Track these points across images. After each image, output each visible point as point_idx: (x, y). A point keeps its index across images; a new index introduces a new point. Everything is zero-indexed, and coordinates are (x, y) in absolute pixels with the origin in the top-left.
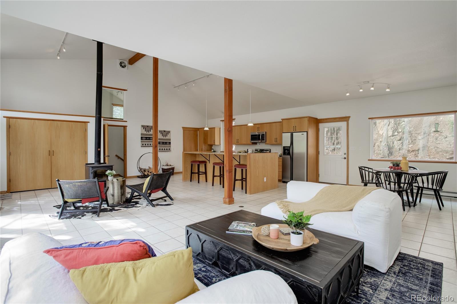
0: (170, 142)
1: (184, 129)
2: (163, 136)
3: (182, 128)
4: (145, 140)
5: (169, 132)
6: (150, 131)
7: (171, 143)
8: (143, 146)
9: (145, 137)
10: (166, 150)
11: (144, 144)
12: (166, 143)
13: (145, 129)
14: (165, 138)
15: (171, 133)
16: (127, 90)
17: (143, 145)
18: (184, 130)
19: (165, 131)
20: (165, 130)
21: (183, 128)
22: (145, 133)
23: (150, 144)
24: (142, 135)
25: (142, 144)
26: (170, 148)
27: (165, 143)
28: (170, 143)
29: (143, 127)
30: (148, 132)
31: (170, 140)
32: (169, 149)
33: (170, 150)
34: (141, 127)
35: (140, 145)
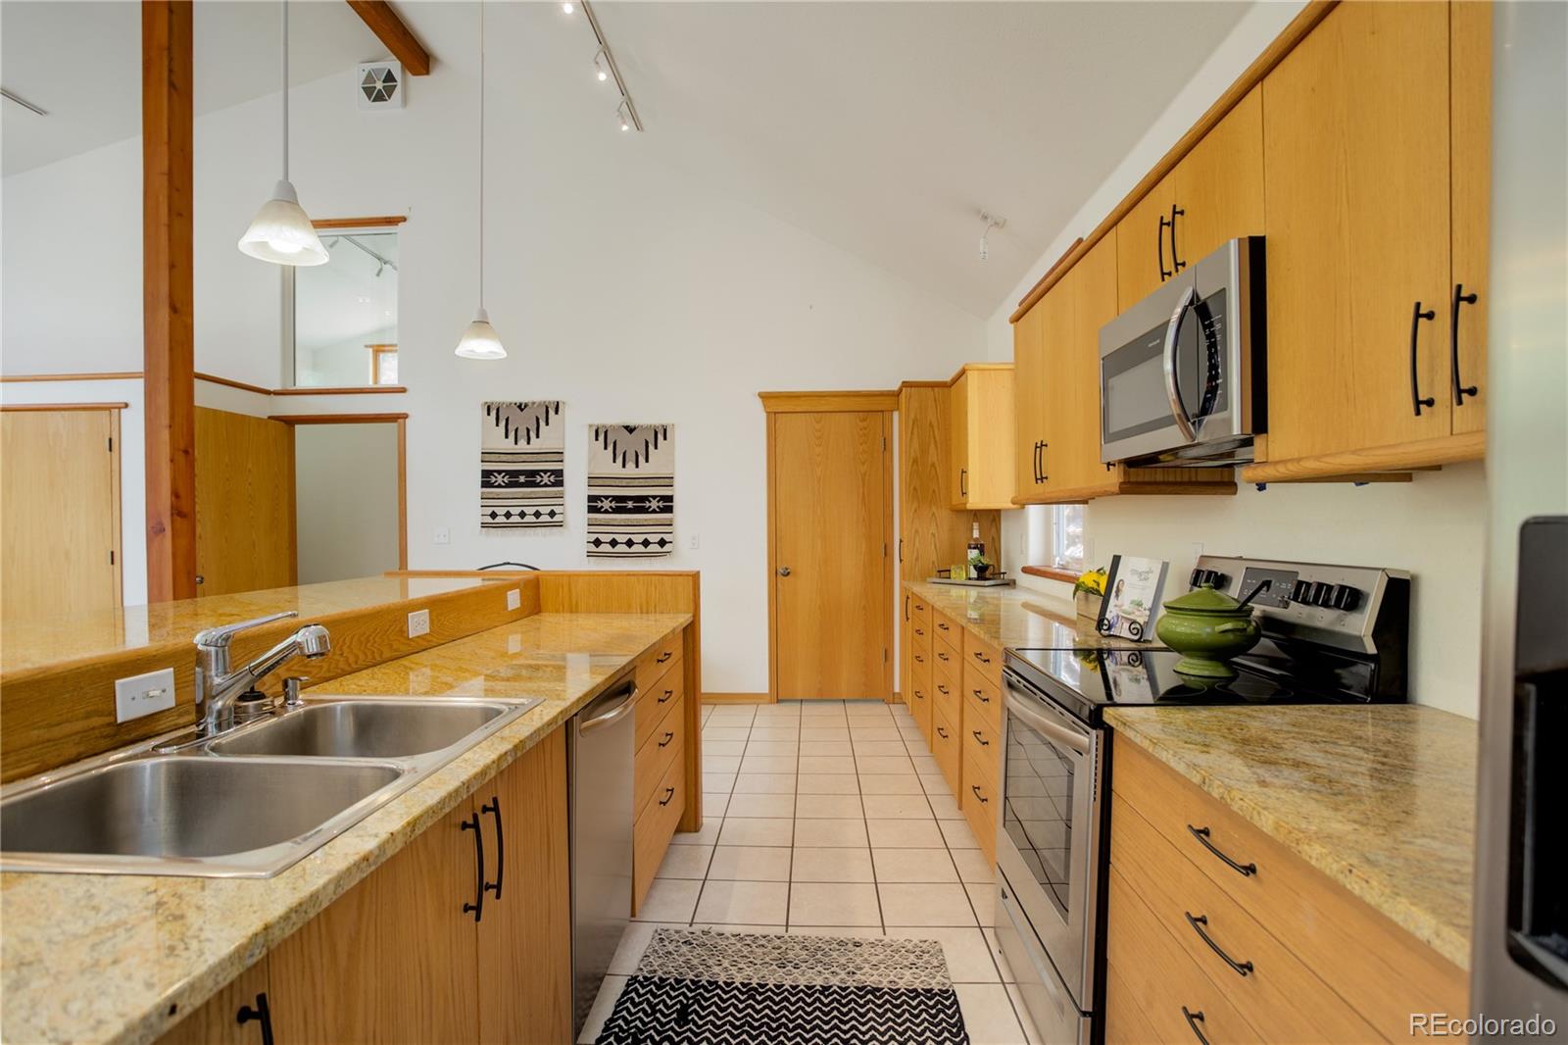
0: (670, 499)
1: (778, 406)
2: (620, 459)
3: (759, 402)
4: (507, 486)
5: (660, 433)
6: (533, 435)
7: (677, 504)
8: (491, 523)
9: (508, 472)
10: (641, 548)
11: (501, 511)
12: (640, 505)
13: (502, 424)
14: (631, 470)
15: (678, 436)
16: (404, 219)
17: (494, 515)
18: (773, 417)
19: (630, 430)
20: (632, 423)
21: (765, 397)
22: (508, 445)
23: (534, 509)
24: (488, 457)
25: (489, 511)
26: (667, 537)
27: (630, 504)
28: (667, 504)
29: (493, 413)
30: (522, 442)
31: (668, 482)
32: (662, 543)
33: (667, 548)
34: (481, 412)
35: (480, 519)
